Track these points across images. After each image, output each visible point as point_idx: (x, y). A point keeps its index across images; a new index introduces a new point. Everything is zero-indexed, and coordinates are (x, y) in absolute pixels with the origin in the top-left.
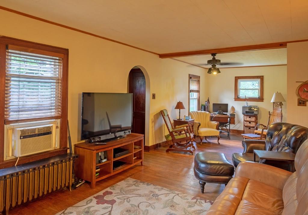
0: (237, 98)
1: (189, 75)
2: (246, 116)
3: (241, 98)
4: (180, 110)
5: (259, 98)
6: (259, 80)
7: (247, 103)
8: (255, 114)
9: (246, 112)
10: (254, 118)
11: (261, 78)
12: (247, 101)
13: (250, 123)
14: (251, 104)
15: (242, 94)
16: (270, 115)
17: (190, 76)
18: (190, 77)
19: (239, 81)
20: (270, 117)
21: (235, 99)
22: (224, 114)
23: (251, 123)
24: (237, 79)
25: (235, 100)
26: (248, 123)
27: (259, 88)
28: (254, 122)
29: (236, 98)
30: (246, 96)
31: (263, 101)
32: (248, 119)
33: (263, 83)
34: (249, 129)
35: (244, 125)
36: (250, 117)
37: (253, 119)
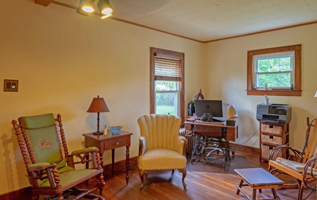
0: (252, 90)
1: (151, 49)
2: (264, 124)
3: (259, 90)
4: (98, 114)
5: (292, 88)
6: (292, 53)
7: (267, 100)
8: (280, 121)
9: (264, 116)
10: (280, 128)
11: (297, 49)
12: (268, 95)
13: (271, 137)
14: (274, 100)
15: (261, 82)
16: (309, 125)
17: (154, 51)
18: (154, 53)
19: (255, 57)
20: (309, 130)
21: (248, 90)
22: (215, 120)
23: (274, 137)
24: (251, 55)
25: (248, 94)
26: (268, 137)
27: (292, 70)
28: (278, 136)
29: (250, 89)
30: (267, 86)
31: (300, 95)
32: (268, 130)
33: (300, 58)
34: (271, 148)
35: (261, 141)
36: (271, 127)
37: (277, 131)
